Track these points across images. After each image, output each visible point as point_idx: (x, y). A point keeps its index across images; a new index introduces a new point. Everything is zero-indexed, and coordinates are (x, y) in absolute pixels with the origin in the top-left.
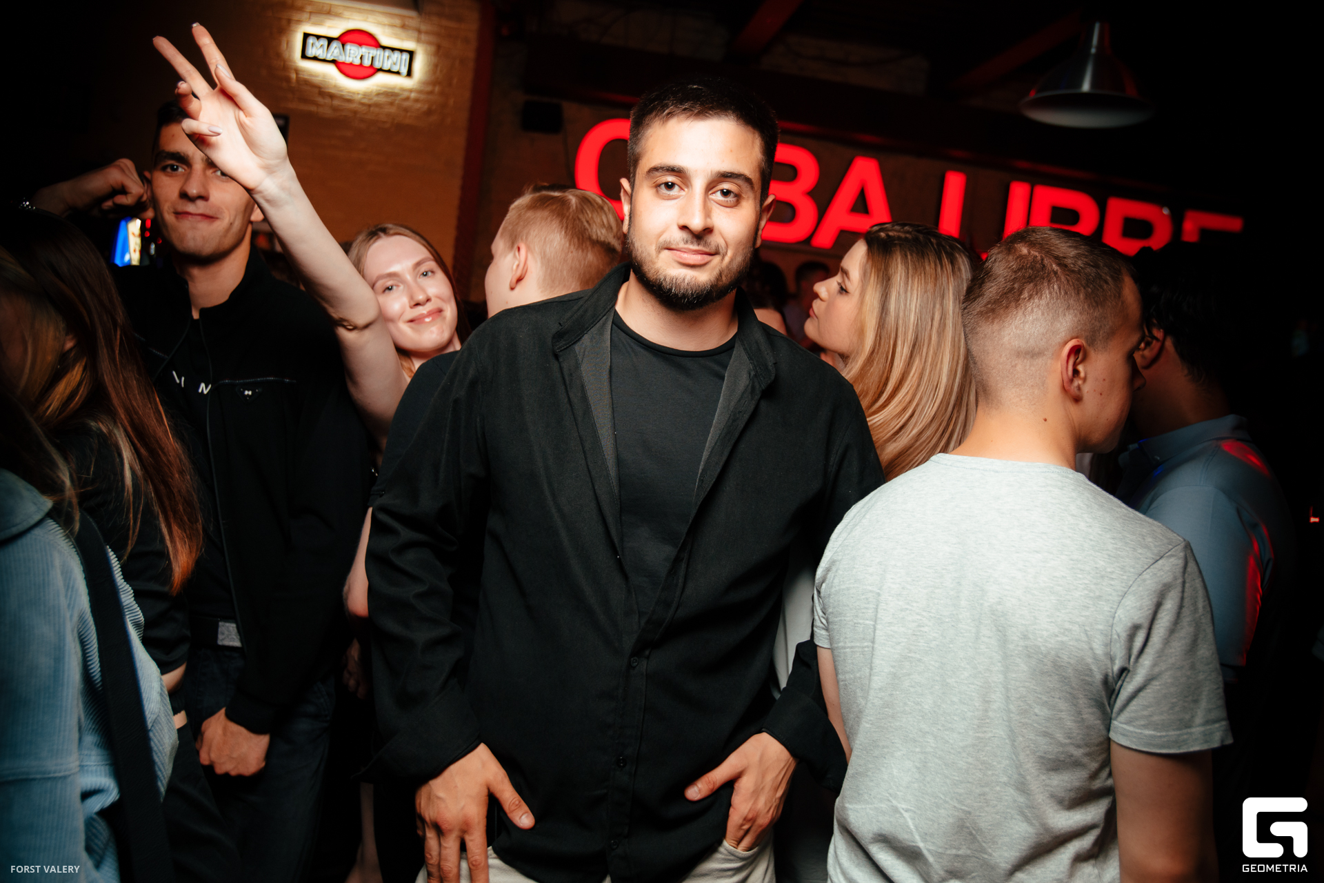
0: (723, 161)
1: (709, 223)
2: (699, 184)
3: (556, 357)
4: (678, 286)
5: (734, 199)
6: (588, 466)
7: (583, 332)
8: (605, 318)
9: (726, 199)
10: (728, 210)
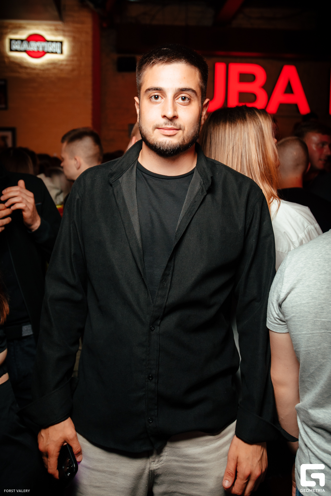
0: (181, 83)
1: (176, 114)
2: (170, 95)
3: (111, 185)
4: (163, 146)
5: (188, 101)
6: (126, 234)
7: (123, 172)
8: (133, 165)
9: (184, 102)
10: (185, 107)
